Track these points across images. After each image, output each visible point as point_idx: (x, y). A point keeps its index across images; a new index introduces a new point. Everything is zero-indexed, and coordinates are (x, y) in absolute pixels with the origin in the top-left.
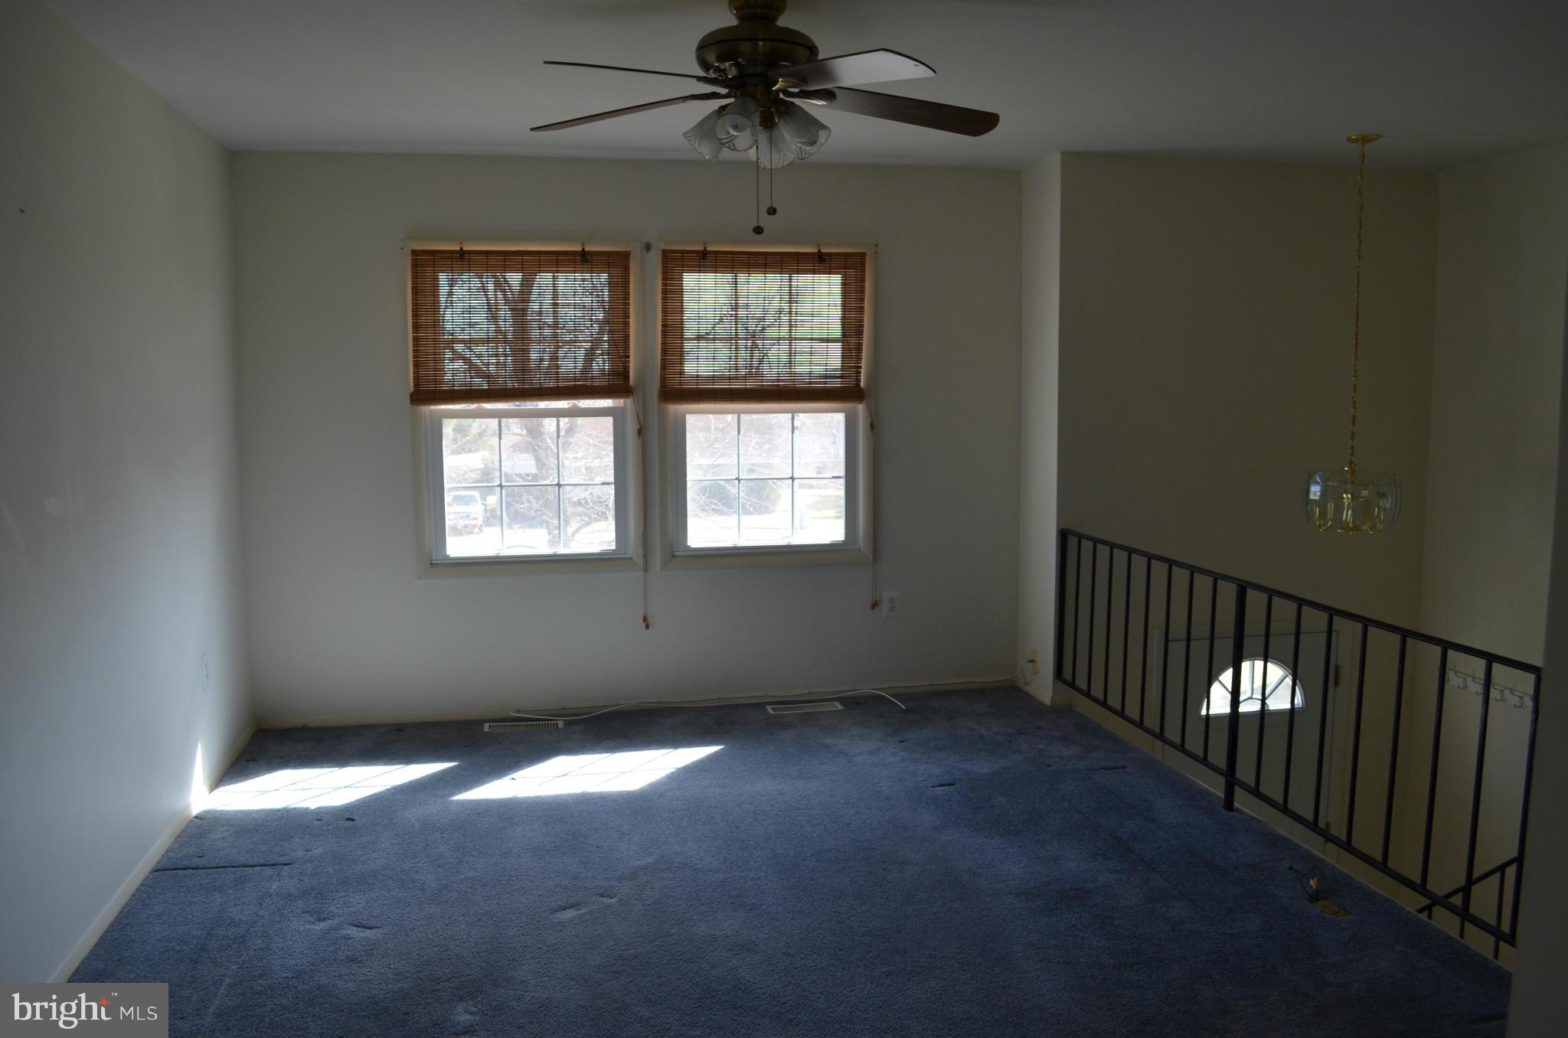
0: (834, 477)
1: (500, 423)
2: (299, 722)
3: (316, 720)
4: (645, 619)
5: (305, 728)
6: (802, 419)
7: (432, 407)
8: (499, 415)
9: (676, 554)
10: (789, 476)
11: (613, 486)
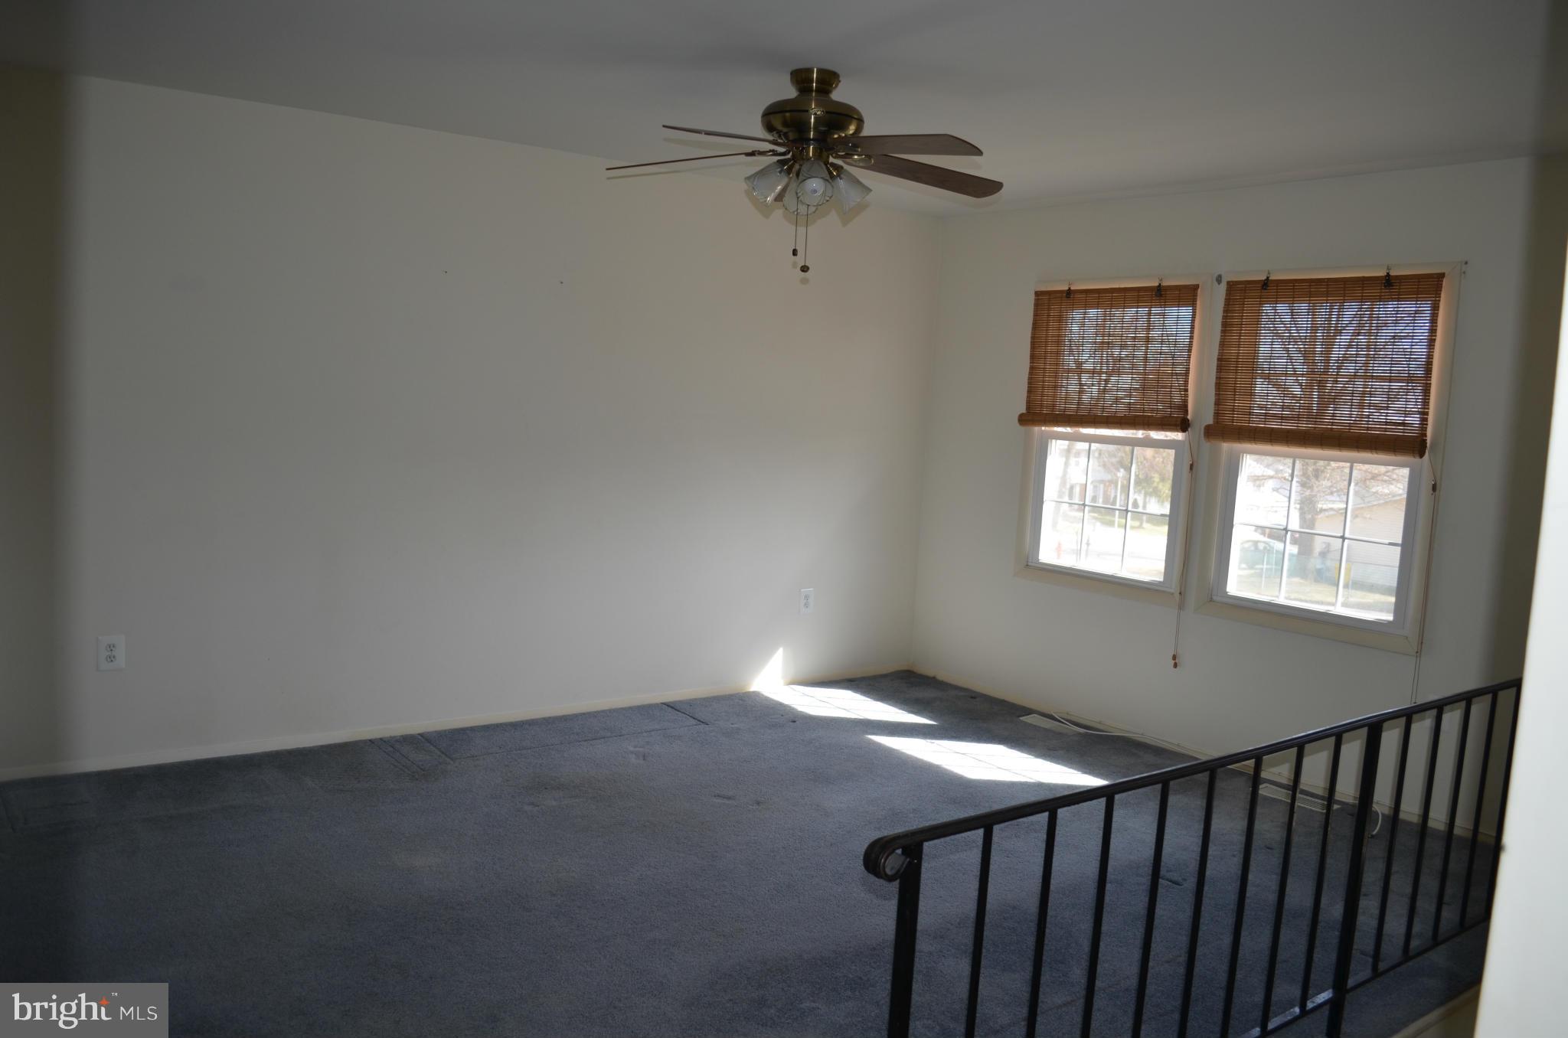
0: (1390, 544)
1: (1090, 446)
2: (930, 673)
3: (943, 676)
4: (1174, 658)
5: (934, 679)
6: (1360, 470)
7: (1043, 428)
8: (1091, 439)
9: (1214, 598)
10: (1339, 535)
11: (1168, 518)
